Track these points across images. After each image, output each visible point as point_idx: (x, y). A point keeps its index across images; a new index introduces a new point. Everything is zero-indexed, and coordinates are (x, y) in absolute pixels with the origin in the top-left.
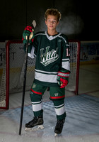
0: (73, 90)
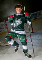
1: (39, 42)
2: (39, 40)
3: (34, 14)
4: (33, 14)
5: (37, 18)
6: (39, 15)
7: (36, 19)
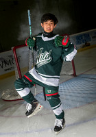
3: (84, 35)
4: (81, 36)
5: (89, 45)
6: (94, 37)
7: (87, 45)
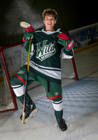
0: (73, 77)
1: (84, 104)
2: (87, 99)
